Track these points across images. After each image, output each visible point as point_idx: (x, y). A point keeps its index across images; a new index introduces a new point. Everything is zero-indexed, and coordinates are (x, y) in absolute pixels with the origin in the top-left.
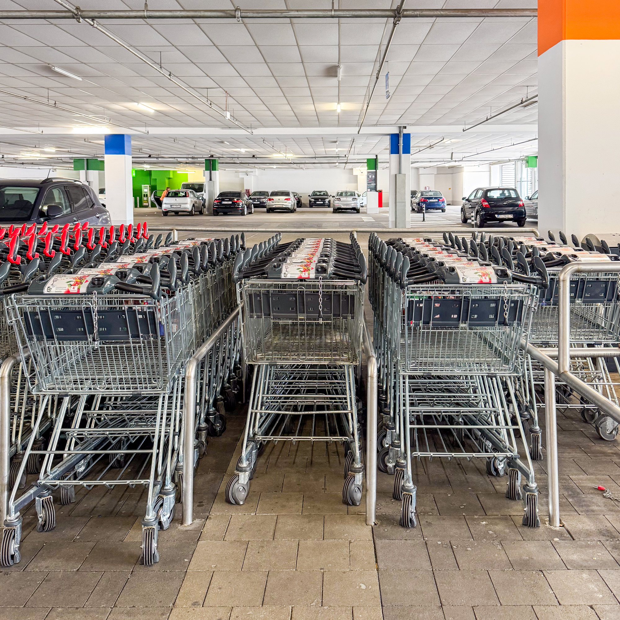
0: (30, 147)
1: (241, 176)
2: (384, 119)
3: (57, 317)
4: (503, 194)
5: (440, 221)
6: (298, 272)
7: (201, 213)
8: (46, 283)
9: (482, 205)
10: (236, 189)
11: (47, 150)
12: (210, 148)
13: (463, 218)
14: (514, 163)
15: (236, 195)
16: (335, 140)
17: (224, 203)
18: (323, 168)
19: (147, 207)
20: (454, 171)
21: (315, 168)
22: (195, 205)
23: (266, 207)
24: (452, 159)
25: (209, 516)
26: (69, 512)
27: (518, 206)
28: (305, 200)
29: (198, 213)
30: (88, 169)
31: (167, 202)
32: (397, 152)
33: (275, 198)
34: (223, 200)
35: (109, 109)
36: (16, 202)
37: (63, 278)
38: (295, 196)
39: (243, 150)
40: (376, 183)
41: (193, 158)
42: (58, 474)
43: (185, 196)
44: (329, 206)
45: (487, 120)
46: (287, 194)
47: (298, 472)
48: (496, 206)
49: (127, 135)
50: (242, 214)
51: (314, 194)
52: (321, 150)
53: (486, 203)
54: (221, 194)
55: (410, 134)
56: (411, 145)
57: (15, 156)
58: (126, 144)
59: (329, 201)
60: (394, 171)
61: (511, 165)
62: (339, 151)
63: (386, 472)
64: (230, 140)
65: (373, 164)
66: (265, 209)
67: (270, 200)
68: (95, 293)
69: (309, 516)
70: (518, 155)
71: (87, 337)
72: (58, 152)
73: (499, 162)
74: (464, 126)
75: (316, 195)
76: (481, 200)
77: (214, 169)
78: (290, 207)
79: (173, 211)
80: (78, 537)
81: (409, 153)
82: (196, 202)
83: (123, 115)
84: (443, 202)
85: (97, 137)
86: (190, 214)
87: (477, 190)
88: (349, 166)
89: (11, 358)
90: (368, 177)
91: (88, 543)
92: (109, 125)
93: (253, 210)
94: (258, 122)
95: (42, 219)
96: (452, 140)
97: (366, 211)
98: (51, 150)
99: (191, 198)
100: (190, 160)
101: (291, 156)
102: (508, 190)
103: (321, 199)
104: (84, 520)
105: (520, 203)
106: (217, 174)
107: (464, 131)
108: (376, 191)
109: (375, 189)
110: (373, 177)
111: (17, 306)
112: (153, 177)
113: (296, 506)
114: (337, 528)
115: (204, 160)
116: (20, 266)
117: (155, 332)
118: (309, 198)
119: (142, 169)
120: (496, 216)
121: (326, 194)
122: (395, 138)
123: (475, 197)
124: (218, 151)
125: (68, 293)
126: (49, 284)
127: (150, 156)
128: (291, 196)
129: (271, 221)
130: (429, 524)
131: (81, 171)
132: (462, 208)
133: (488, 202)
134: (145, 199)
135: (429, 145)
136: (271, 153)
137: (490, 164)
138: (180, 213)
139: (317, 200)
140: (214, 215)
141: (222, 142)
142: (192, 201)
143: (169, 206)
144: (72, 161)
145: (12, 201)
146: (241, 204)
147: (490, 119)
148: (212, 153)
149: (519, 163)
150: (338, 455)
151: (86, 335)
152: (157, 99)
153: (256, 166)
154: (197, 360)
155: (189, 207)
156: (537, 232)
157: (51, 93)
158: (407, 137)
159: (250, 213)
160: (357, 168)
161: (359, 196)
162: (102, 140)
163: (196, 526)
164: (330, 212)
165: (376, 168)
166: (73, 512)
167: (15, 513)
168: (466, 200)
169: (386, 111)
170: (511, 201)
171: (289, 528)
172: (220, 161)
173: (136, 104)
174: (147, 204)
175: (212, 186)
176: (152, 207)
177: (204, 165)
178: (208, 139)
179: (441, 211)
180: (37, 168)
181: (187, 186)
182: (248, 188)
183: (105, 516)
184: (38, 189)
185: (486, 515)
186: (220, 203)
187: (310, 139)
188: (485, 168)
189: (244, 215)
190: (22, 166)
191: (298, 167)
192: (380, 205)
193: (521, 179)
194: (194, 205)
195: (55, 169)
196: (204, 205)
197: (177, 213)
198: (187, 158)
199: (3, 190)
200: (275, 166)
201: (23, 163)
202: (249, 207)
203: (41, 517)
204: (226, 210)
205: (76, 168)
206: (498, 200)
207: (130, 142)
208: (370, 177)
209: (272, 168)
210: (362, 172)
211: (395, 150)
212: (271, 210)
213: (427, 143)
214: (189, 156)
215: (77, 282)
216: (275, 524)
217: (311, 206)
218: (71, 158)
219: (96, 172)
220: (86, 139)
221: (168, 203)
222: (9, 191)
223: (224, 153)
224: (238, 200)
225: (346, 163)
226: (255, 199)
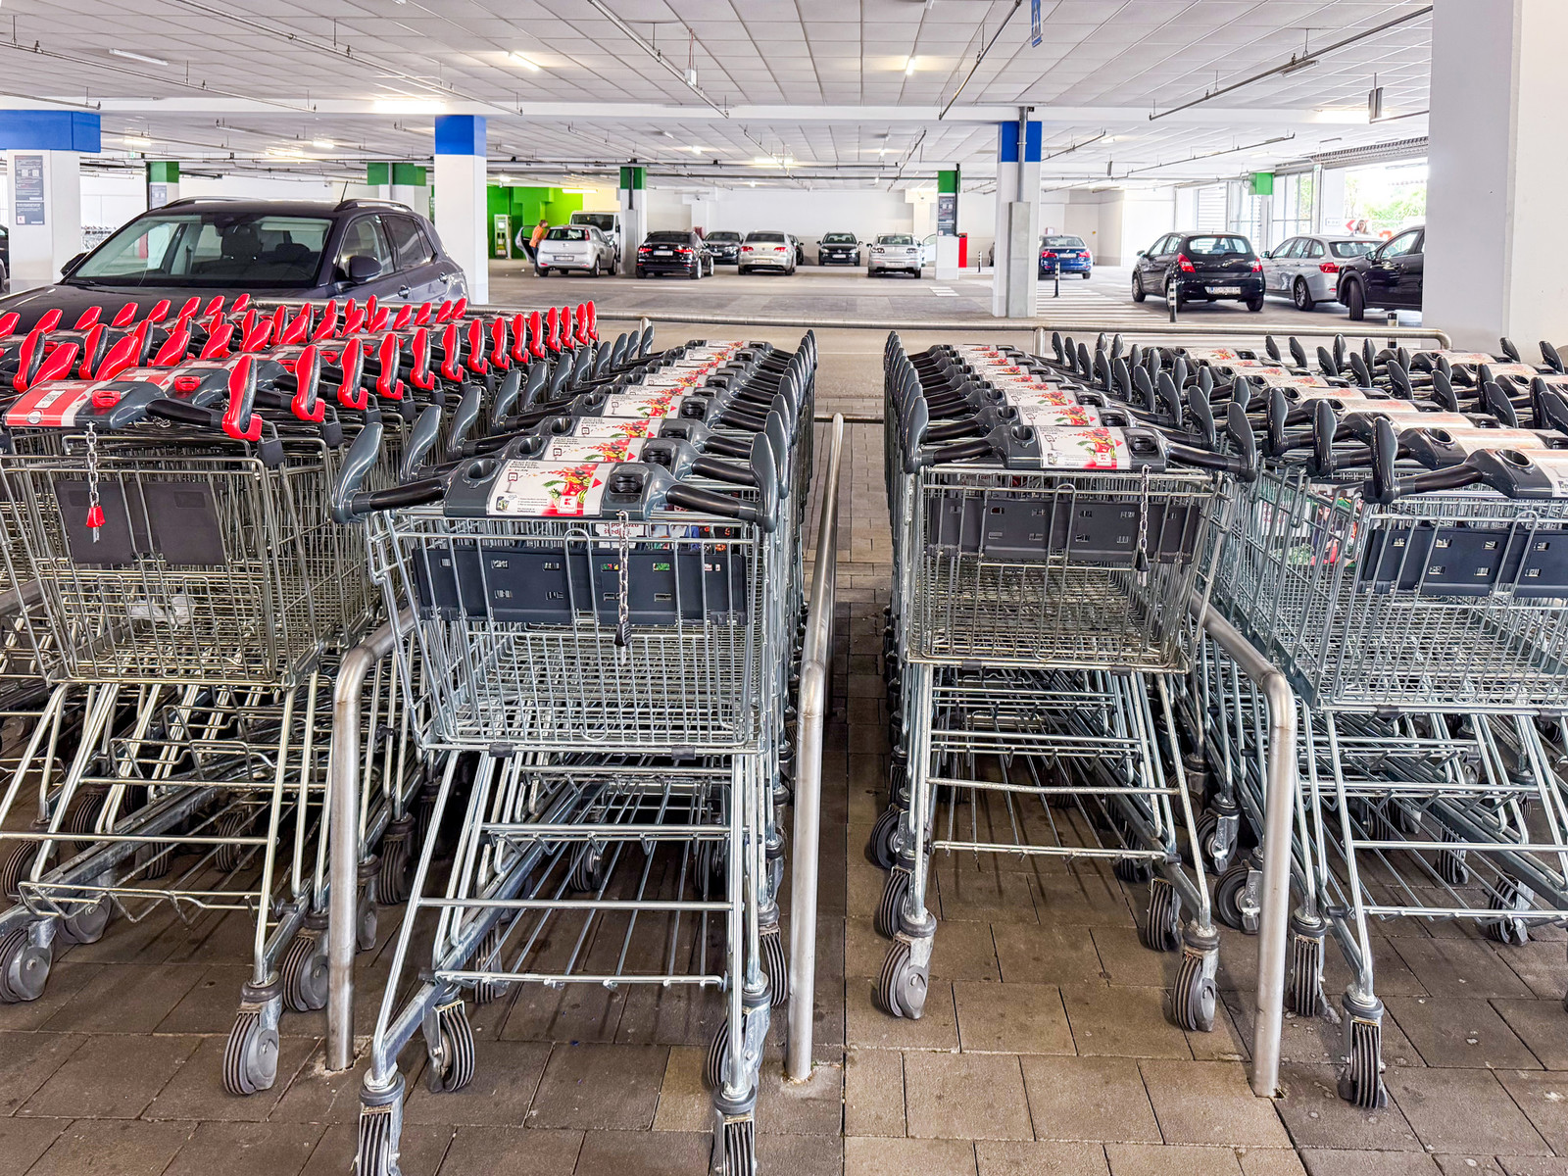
0: (286, 138)
1: (686, 200)
2: (994, 90)
3: (500, 564)
4: (1217, 246)
5: (1088, 296)
6: (1082, 451)
7: (612, 273)
8: (490, 486)
9: (1179, 267)
10: (677, 226)
11: (317, 144)
12: (633, 145)
13: (1135, 292)
14: (1224, 185)
15: (682, 238)
16: (885, 132)
17: (657, 253)
18: (846, 188)
19: (503, 257)
20: (1102, 198)
21: (832, 187)
22: (602, 256)
23: (737, 264)
24: (1109, 173)
25: (849, 1054)
26: (496, 1027)
27: (1250, 269)
28: (812, 251)
29: (606, 272)
30: (394, 183)
31: (547, 250)
32: (1016, 158)
33: (757, 246)
34: (656, 248)
35: (449, 64)
36: (279, 246)
37: (531, 471)
38: (793, 243)
39: (697, 150)
40: (955, 218)
41: (597, 163)
42: (474, 939)
43: (583, 238)
44: (857, 263)
45: (1207, 98)
46: (779, 238)
47: (1021, 919)
48: (1205, 270)
49: (479, 116)
50: (694, 276)
51: (829, 239)
52: (851, 153)
53: (1188, 264)
54: (652, 237)
55: (1040, 123)
56: (1043, 145)
57: (256, 156)
58: (477, 133)
59: (858, 254)
60: (1008, 196)
61: (1219, 191)
62: (886, 154)
63: (1240, 927)
64: (675, 129)
65: (951, 181)
66: (735, 268)
67: (745, 249)
68: (624, 518)
69: (1097, 1063)
70: (1236, 171)
71: (571, 614)
72: (339, 150)
73: (1197, 183)
74: (1151, 110)
75: (832, 241)
76: (1174, 257)
77: (638, 186)
78: (784, 264)
79: (557, 268)
80: (534, 1113)
81: (1038, 159)
82: (602, 251)
83: (475, 76)
84: (1087, 258)
85: (419, 121)
86: (591, 274)
87: (1170, 237)
88: (899, 185)
89: (361, 652)
90: (940, 207)
91: (563, 1134)
92: (445, 97)
93: (712, 269)
94: (740, 94)
95: (339, 286)
96: (1117, 138)
97: (933, 274)
98: (325, 145)
99: (594, 242)
100: (592, 167)
101: (790, 163)
102: (1230, 238)
103: (843, 249)
104: (539, 1054)
105: (1254, 264)
106: (642, 196)
107: (1151, 119)
108: (955, 235)
109: (954, 232)
110: (951, 206)
111: (396, 536)
112: (516, 200)
113: (1052, 1026)
114: (1186, 1102)
115: (618, 168)
116: (365, 413)
117: (742, 605)
118: (819, 247)
119: (496, 184)
120: (1208, 289)
121: (852, 240)
122: (1010, 130)
123: (1163, 251)
124: (647, 150)
125: (553, 513)
126: (499, 489)
127: (514, 160)
128: (787, 241)
129: (753, 291)
130: (1417, 1099)
131: (381, 186)
132: (1135, 273)
133: (1192, 261)
134: (500, 241)
135: (1070, 146)
136: (751, 156)
137: (1177, 186)
138: (570, 272)
139: (834, 250)
140: (639, 277)
141: (661, 133)
142: (595, 249)
143: (550, 258)
144: (365, 166)
145: (270, 246)
146: (691, 257)
147: (1215, 95)
148: (637, 155)
149: (1235, 186)
150: (1099, 872)
151: (570, 608)
152: (546, 45)
153: (718, 181)
154: (819, 662)
155: (590, 260)
156: (1447, 337)
157: (341, 30)
158: (1035, 128)
159: (707, 275)
160: (913, 190)
161: (919, 245)
162: (431, 126)
163: (824, 1087)
164: (862, 276)
165: (956, 190)
166: (506, 1030)
167: (388, 1067)
168: (1144, 256)
169: (1002, 75)
170: (1234, 261)
171: (1063, 1100)
172: (648, 171)
173: (506, 53)
174: (503, 252)
175: (634, 221)
176: (513, 257)
177: (619, 178)
178: (631, 126)
179: (1080, 276)
180: (296, 179)
181: (581, 219)
182: (698, 226)
183: (589, 1044)
184: (330, 222)
185: (1546, 1070)
186: (651, 253)
187: (833, 129)
188: (1168, 193)
189: (696, 278)
190: (268, 175)
191: (797, 185)
192: (963, 263)
193: (1238, 217)
194: (598, 256)
195: (330, 182)
196: (617, 257)
197: (565, 272)
198: (586, 163)
199: (257, 222)
200: (753, 183)
201: (270, 170)
202: (705, 263)
203: (437, 1056)
204: (659, 268)
205: (373, 181)
206: (1210, 257)
207: (484, 131)
208: (944, 207)
209: (748, 186)
210: (926, 197)
211: (1009, 153)
212: (747, 270)
213: (1066, 142)
214: (590, 160)
215: (571, 484)
216: (1021, 1084)
217: (822, 263)
218: (362, 161)
219: (411, 188)
220: (397, 123)
221: (549, 252)
222: (270, 225)
223: (660, 156)
224: (684, 248)
225: (896, 178)
226: (714, 246)
